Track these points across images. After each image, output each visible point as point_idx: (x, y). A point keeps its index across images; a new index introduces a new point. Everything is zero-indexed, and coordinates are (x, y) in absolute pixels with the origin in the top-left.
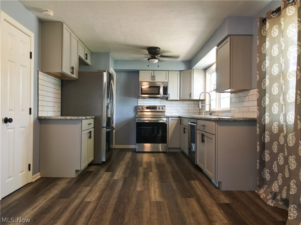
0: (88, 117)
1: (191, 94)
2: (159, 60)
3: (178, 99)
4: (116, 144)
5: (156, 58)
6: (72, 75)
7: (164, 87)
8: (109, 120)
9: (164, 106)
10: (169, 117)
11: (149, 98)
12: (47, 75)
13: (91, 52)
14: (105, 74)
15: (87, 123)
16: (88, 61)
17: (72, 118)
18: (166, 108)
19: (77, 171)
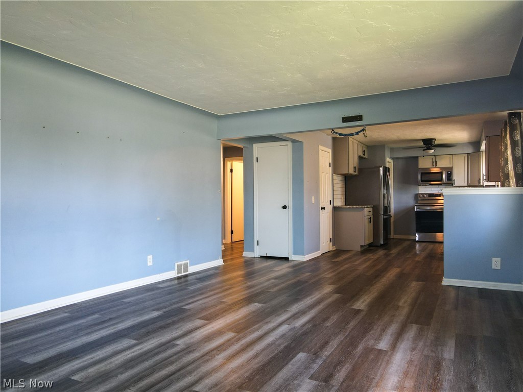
0: (368, 206)
1: (479, 179)
2: (434, 150)
3: (466, 185)
4: (395, 234)
5: (431, 149)
7: (447, 172)
8: (387, 209)
13: (367, 147)
14: (381, 169)
15: (367, 211)
16: (366, 156)
17: (357, 206)
19: (361, 246)
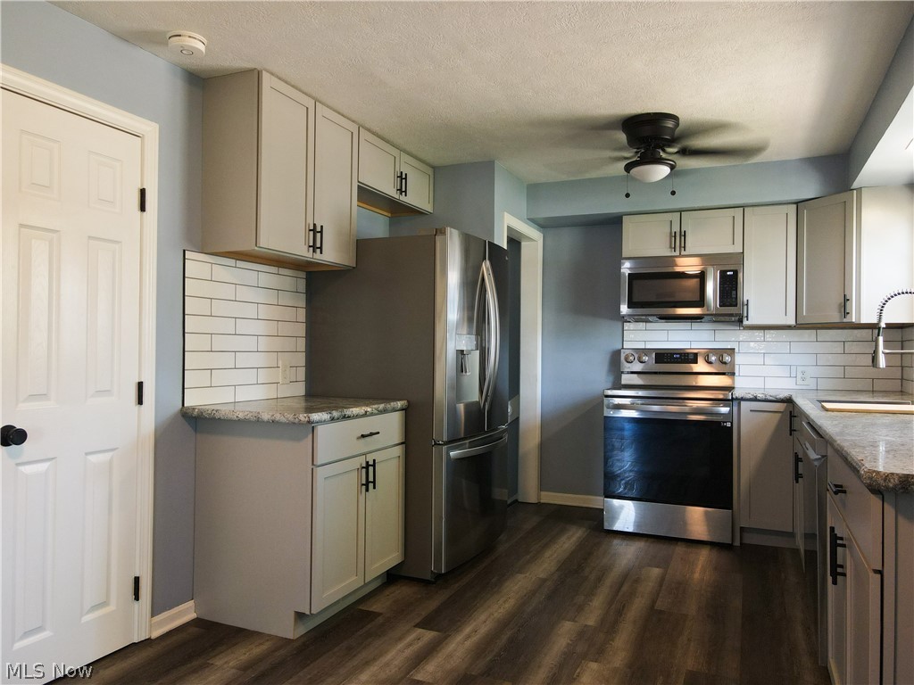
1: (846, 300)
2: (672, 167)
3: (792, 322)
5: (660, 161)
6: (318, 256)
7: (723, 273)
9: (731, 351)
10: (743, 399)
11: (660, 318)
12: (231, 262)
13: (434, 168)
15: (350, 435)
18: (739, 359)
19: (300, 616)
